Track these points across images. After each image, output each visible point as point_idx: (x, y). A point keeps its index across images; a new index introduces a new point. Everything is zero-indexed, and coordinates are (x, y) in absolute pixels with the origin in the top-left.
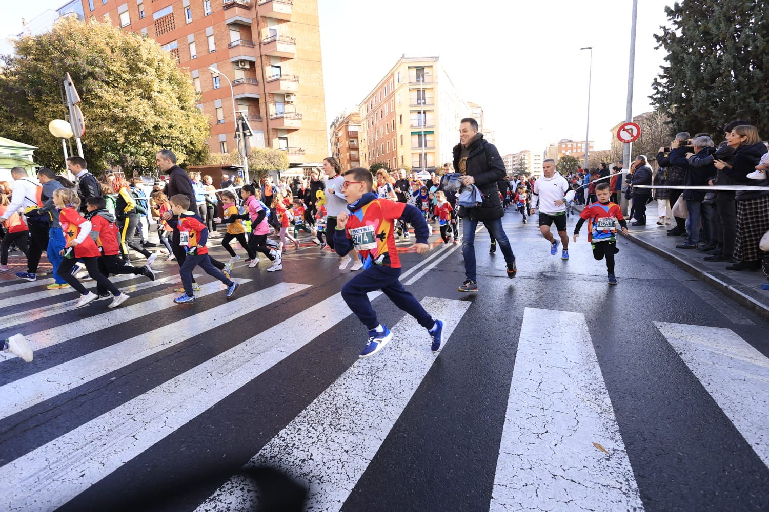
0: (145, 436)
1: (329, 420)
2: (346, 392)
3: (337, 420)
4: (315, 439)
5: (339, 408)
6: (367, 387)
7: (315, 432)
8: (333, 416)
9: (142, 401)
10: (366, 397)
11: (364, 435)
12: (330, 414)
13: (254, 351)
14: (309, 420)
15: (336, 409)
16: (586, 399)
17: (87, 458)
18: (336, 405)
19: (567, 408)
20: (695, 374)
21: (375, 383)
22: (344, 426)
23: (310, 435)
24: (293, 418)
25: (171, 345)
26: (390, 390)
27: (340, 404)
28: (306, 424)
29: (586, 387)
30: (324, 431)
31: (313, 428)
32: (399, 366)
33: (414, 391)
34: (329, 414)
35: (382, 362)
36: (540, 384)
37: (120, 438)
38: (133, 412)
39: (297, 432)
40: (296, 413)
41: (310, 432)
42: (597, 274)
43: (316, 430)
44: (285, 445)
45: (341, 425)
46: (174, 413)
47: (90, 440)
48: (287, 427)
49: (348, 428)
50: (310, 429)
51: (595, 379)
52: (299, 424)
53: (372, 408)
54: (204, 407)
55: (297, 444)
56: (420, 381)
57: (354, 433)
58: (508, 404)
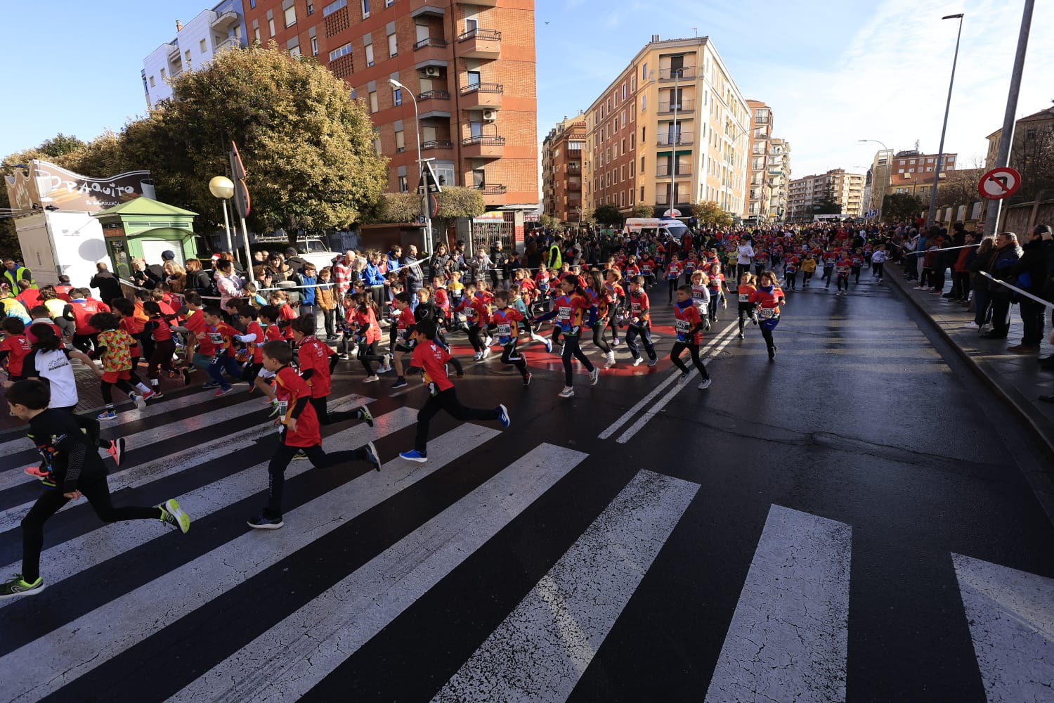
0: (319, 662)
1: (504, 668)
2: (526, 628)
3: (513, 671)
4: (487, 696)
5: (516, 652)
6: (550, 623)
7: (488, 684)
8: (509, 664)
9: (314, 609)
10: (548, 639)
11: (539, 699)
12: (506, 661)
13: (430, 547)
14: (482, 665)
15: (513, 654)
16: (814, 685)
17: (268, 683)
18: (513, 646)
19: (786, 696)
20: (980, 664)
21: (560, 618)
22: (519, 680)
23: (482, 688)
24: (466, 661)
25: (342, 522)
26: (576, 632)
27: (518, 645)
28: (479, 671)
29: (820, 664)
30: (497, 684)
31: (486, 678)
32: (592, 593)
33: (604, 637)
34: (504, 660)
35: (572, 584)
36: (760, 649)
37: (296, 660)
38: (307, 624)
39: (469, 681)
40: (469, 654)
41: (482, 683)
42: (895, 444)
43: (489, 682)
44: (455, 698)
45: (516, 679)
46: (346, 633)
47: (268, 657)
48: (459, 671)
49: (523, 685)
50: (483, 679)
51: (835, 652)
52: (471, 670)
53: (552, 658)
54: (375, 628)
55: (468, 699)
56: (613, 622)
57: (529, 693)
58: (713, 677)
